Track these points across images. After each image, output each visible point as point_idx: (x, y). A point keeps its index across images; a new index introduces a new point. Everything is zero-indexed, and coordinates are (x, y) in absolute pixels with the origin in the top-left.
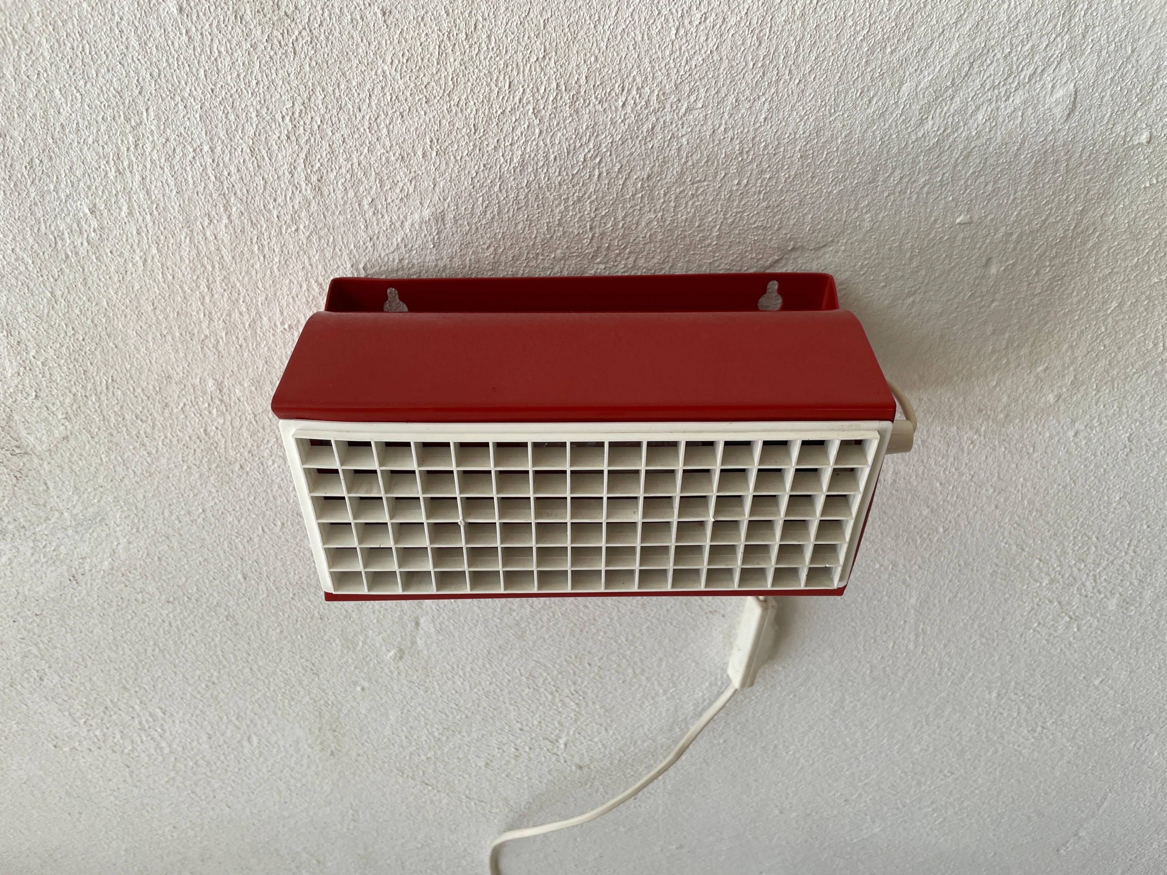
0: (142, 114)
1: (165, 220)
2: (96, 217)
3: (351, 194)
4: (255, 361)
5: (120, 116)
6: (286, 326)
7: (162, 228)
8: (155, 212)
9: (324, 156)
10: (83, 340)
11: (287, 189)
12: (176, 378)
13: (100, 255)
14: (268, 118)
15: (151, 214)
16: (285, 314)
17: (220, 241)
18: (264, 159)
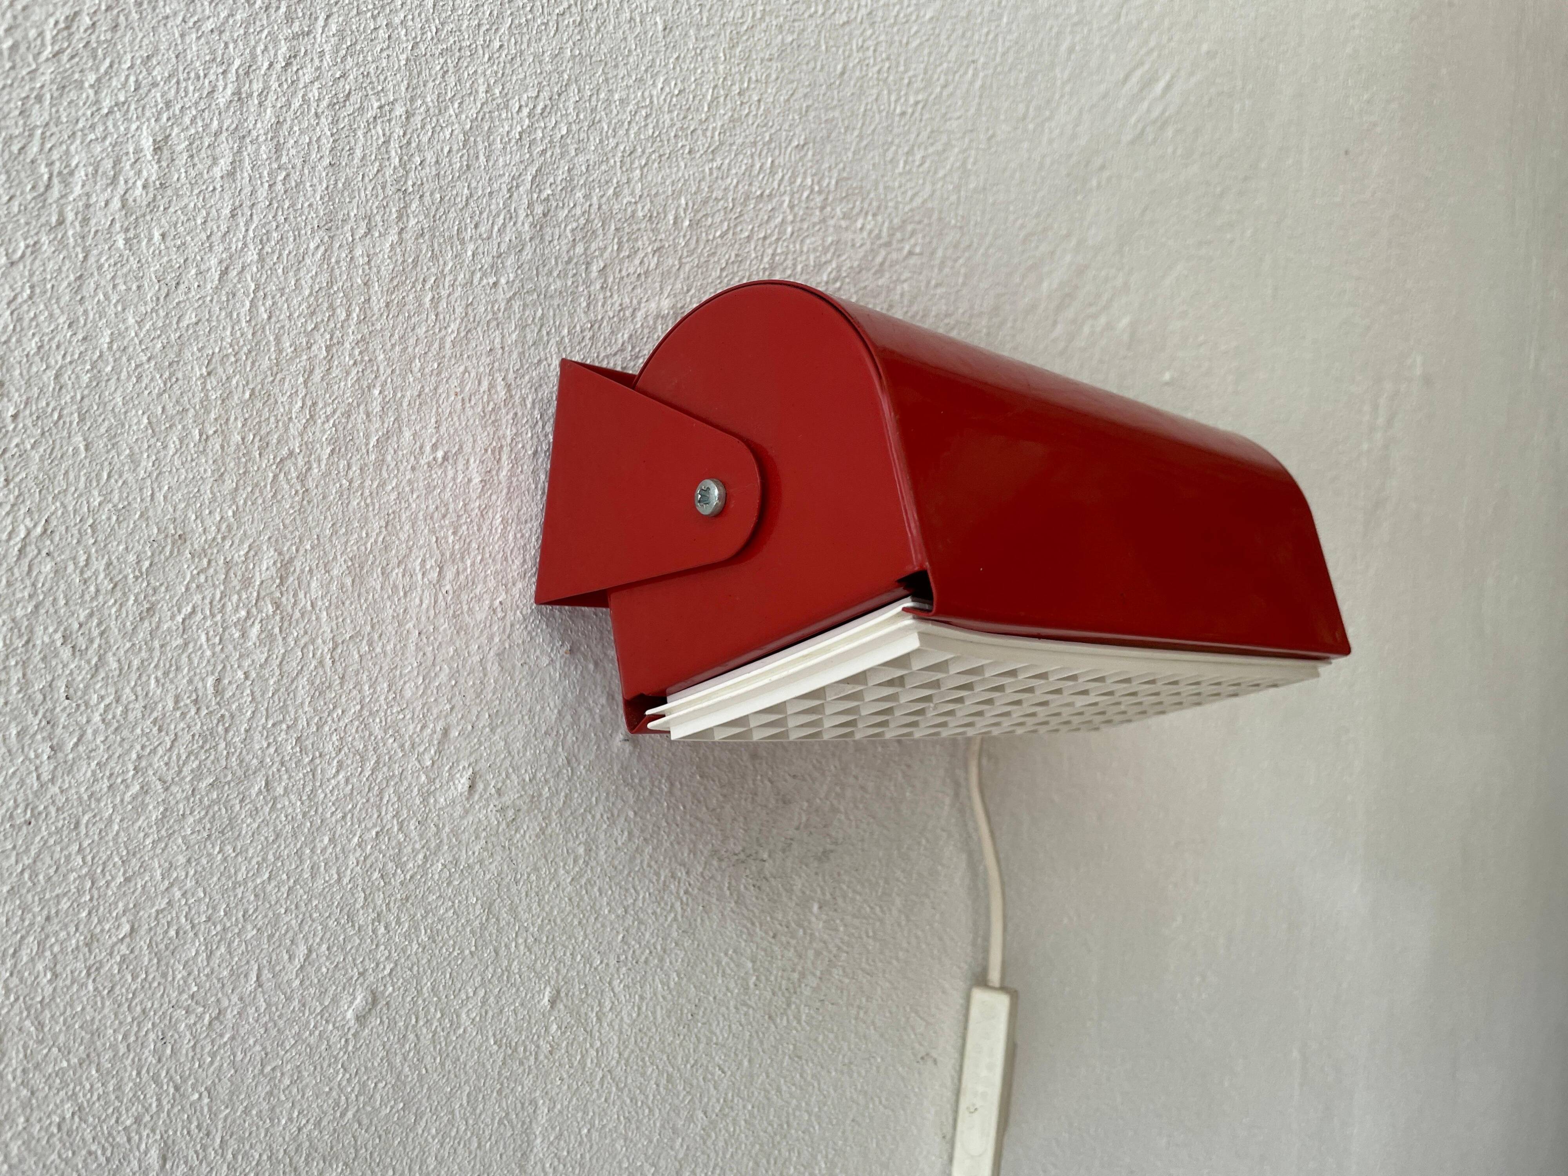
0: (316, 19)
1: (292, 205)
2: (159, 161)
3: (580, 249)
4: (366, 518)
5: (278, 8)
6: (440, 454)
7: (281, 219)
8: (279, 187)
9: (558, 182)
10: (15, 417)
11: (498, 215)
12: (198, 542)
13: (136, 236)
14: (499, 101)
15: (270, 186)
16: (443, 430)
17: (375, 270)
18: (477, 158)
